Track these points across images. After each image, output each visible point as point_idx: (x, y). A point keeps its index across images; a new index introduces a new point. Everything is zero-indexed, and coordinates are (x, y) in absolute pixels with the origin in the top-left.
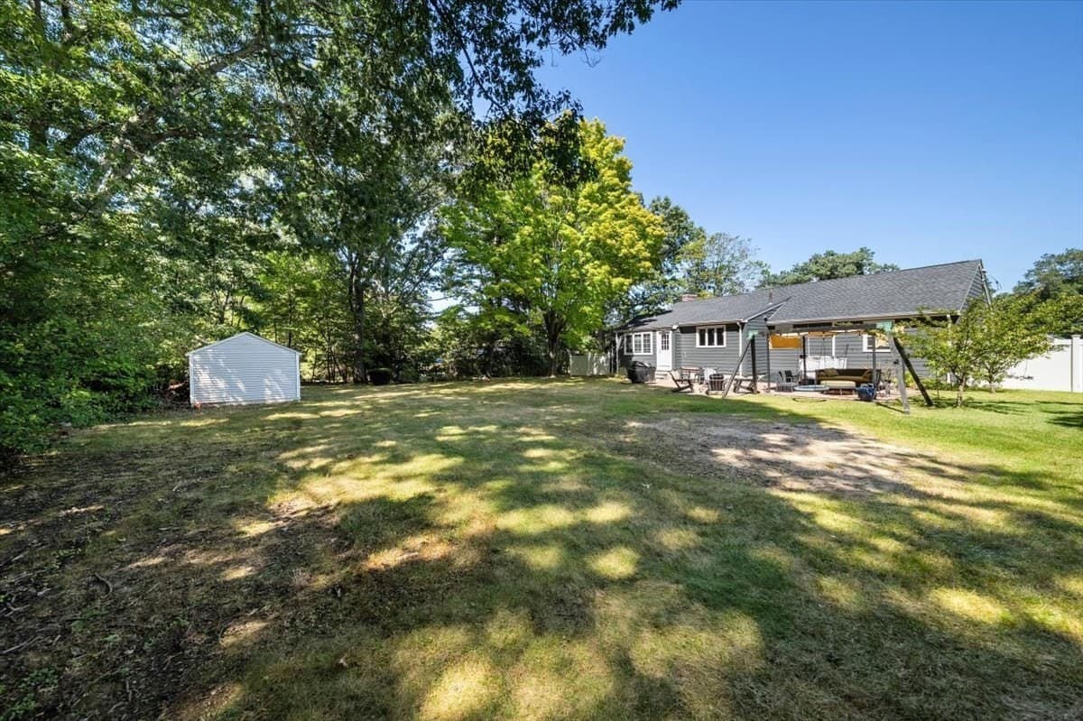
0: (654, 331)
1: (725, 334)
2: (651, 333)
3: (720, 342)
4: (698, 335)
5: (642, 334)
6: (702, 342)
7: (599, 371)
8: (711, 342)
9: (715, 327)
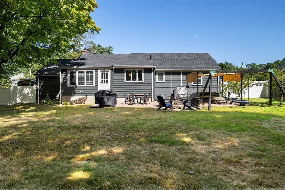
0: (96, 70)
1: (143, 74)
2: (94, 71)
3: (140, 79)
4: (125, 74)
5: (85, 71)
6: (128, 78)
7: (22, 100)
8: (134, 78)
9: (137, 70)
